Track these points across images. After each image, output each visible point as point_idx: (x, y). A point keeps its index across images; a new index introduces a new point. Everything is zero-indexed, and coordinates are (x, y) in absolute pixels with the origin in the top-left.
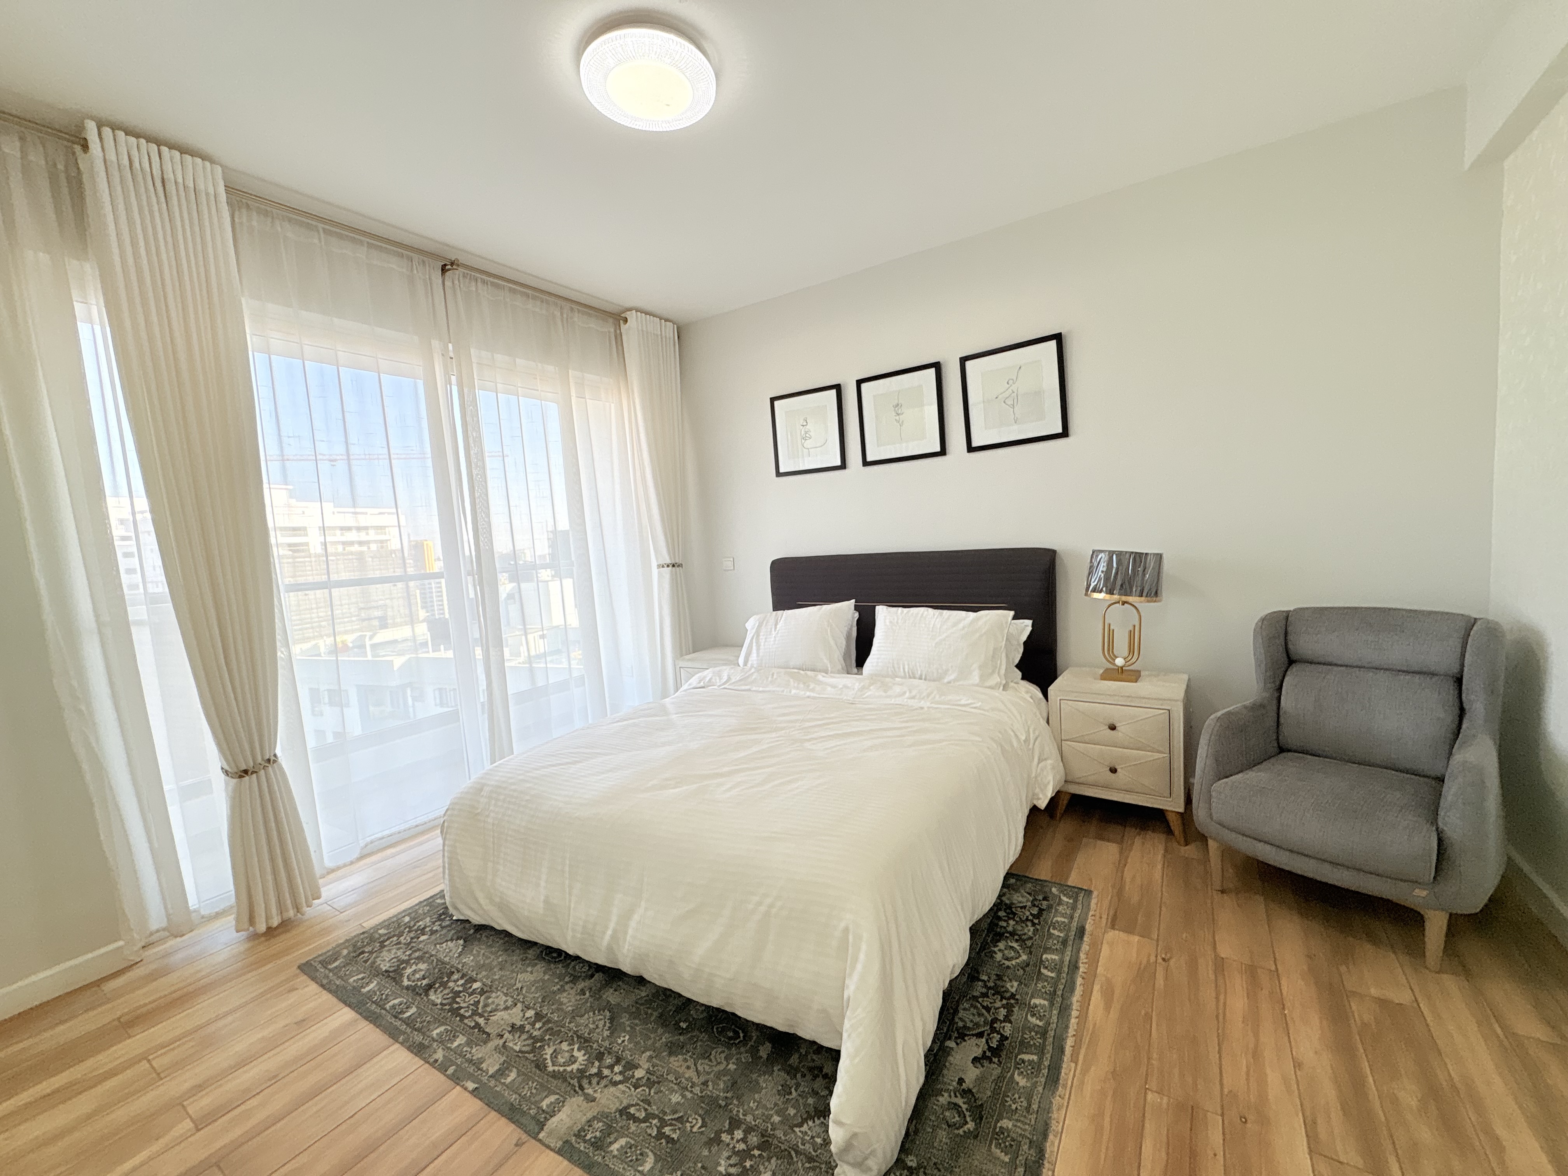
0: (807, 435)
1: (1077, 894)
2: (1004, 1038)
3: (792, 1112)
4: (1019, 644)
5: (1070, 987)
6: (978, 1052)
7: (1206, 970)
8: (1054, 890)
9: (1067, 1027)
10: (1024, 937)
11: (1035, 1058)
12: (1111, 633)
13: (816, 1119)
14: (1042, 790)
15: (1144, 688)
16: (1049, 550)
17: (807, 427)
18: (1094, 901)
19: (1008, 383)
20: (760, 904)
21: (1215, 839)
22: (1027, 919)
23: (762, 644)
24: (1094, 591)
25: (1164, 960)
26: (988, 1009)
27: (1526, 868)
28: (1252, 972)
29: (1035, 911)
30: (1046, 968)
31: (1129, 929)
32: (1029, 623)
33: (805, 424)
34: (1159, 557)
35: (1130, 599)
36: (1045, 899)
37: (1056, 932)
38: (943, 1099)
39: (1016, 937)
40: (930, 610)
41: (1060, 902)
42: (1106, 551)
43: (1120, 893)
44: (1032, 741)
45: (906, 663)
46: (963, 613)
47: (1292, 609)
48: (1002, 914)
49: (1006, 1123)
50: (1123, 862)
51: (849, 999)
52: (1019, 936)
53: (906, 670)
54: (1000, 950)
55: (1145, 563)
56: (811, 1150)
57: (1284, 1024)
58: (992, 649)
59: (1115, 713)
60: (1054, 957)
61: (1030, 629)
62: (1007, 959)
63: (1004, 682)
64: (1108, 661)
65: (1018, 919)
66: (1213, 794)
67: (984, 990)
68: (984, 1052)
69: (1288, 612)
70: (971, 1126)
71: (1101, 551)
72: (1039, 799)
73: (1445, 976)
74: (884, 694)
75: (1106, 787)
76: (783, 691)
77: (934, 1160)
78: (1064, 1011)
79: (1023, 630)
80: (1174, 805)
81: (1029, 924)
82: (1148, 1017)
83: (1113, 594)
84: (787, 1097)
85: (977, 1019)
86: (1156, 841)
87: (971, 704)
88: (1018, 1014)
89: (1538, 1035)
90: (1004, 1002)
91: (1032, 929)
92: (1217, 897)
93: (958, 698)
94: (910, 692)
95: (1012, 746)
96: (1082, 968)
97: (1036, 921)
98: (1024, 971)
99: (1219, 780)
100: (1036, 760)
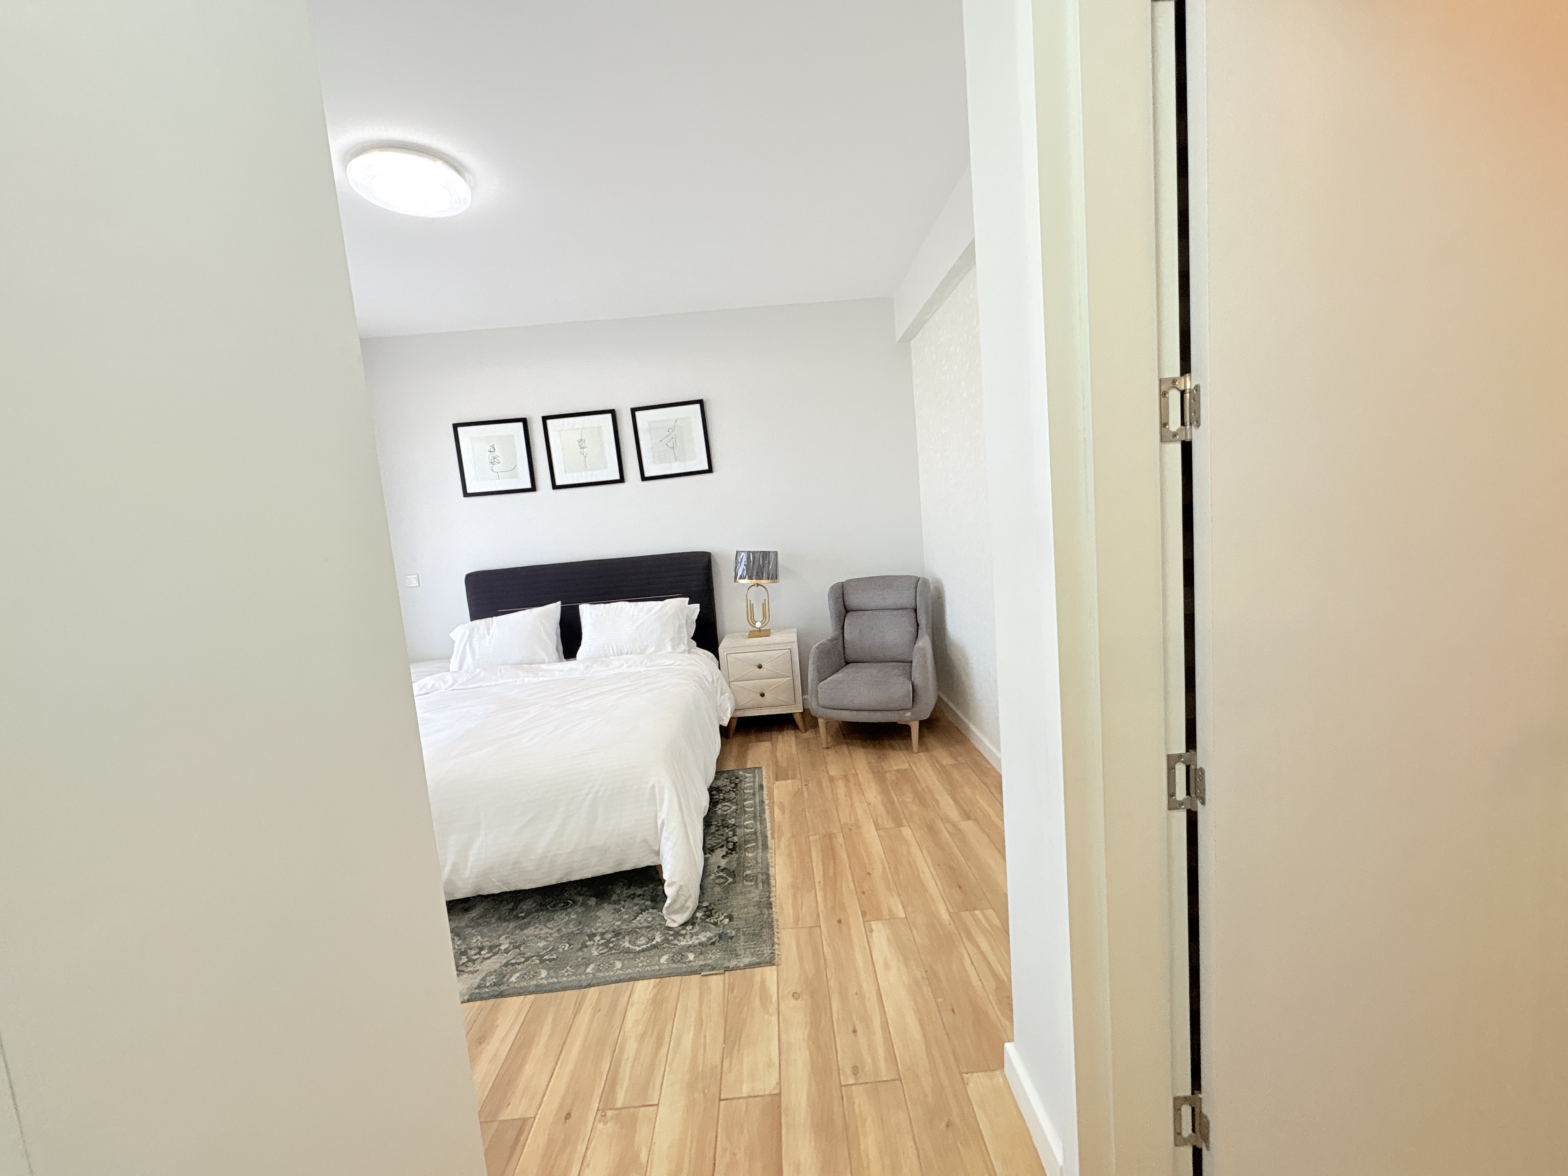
0: (495, 460)
1: (754, 770)
2: (735, 844)
3: (626, 917)
4: (693, 622)
5: (763, 811)
6: (724, 853)
7: (826, 783)
8: (740, 773)
9: (766, 827)
10: (731, 799)
11: (754, 844)
12: (752, 606)
13: (643, 913)
14: (724, 714)
15: (774, 638)
16: (705, 553)
17: (496, 453)
18: (764, 772)
19: (668, 431)
20: (587, 795)
21: (823, 718)
22: (730, 790)
23: (477, 648)
24: (741, 578)
25: (806, 785)
26: (722, 835)
27: (946, 699)
28: (846, 778)
29: (733, 785)
30: (747, 808)
31: (786, 778)
32: (698, 606)
33: (492, 450)
34: (776, 553)
35: (762, 582)
36: (736, 778)
37: (748, 791)
38: (713, 877)
39: (726, 800)
40: (627, 603)
41: (746, 778)
42: (745, 551)
43: (776, 763)
44: (715, 681)
45: (614, 645)
46: (654, 603)
47: (844, 581)
48: (714, 793)
49: (748, 872)
50: (774, 749)
51: (663, 824)
52: (728, 799)
53: (615, 651)
54: (719, 809)
55: (769, 558)
56: (647, 924)
57: (862, 792)
58: (677, 626)
59: (760, 657)
60: (750, 802)
61: (698, 610)
62: (725, 811)
63: (687, 649)
64: (751, 625)
65: (724, 792)
66: (819, 690)
67: (717, 828)
68: (727, 852)
69: (843, 582)
70: (731, 880)
71: (743, 552)
72: (723, 720)
73: (921, 754)
74: (606, 668)
75: (760, 707)
76: (516, 682)
77: (717, 899)
78: (763, 821)
79: (694, 611)
80: (797, 709)
81: (732, 792)
82: (803, 810)
83: (752, 579)
84: (619, 913)
85: (718, 841)
86: (790, 735)
87: (674, 663)
88: (739, 831)
89: (951, 763)
90: (730, 829)
91: (734, 794)
92: (825, 751)
93: (663, 661)
94: (627, 663)
95: (706, 685)
96: (766, 802)
97: (735, 790)
98: (736, 813)
99: (820, 682)
100: (719, 693)
